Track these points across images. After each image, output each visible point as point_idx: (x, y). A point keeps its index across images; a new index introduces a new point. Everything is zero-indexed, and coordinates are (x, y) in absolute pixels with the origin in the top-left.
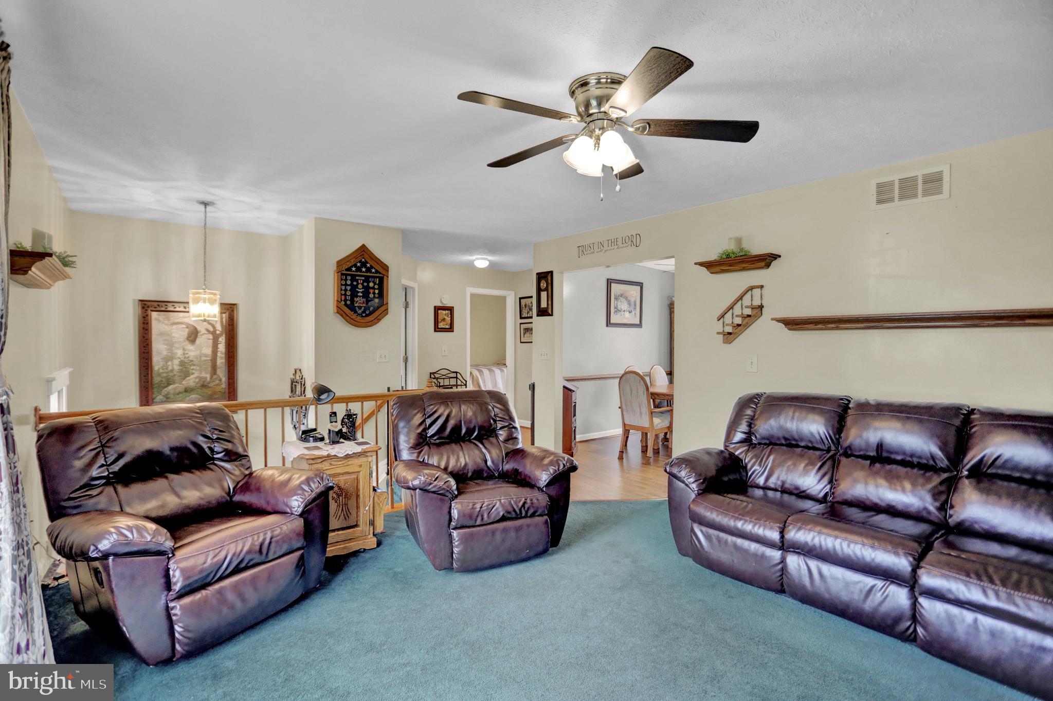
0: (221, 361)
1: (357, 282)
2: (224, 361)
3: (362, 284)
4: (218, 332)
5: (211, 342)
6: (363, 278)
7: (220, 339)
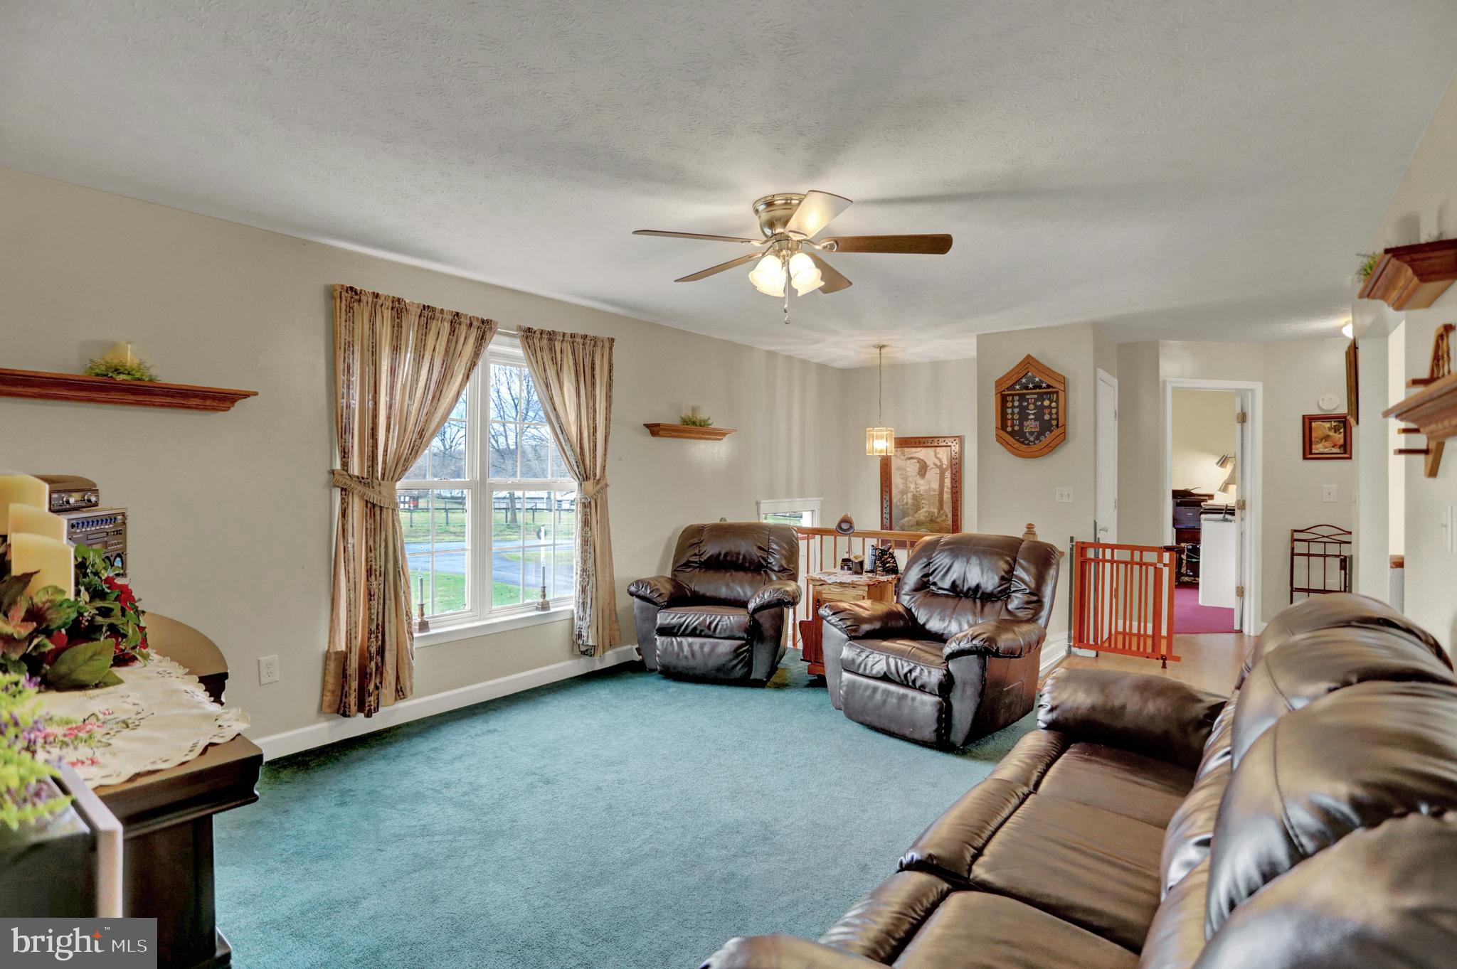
0: (947, 496)
1: (1028, 401)
2: (949, 496)
3: (1034, 404)
4: (944, 466)
5: (938, 476)
6: (1036, 396)
7: (946, 474)
